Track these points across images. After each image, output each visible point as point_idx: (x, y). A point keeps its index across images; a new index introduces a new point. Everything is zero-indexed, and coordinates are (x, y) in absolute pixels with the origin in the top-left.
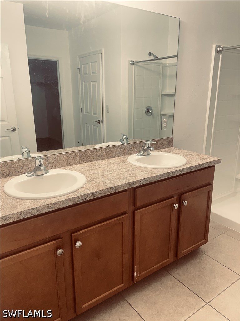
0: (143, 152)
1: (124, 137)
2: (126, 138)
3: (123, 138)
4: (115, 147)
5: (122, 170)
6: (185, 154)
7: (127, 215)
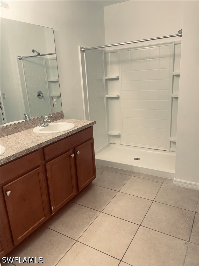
0: (43, 124)
1: (27, 115)
2: (28, 116)
3: (25, 116)
4: (21, 123)
5: (31, 138)
6: (73, 121)
7: (40, 167)
